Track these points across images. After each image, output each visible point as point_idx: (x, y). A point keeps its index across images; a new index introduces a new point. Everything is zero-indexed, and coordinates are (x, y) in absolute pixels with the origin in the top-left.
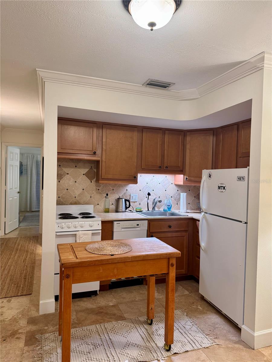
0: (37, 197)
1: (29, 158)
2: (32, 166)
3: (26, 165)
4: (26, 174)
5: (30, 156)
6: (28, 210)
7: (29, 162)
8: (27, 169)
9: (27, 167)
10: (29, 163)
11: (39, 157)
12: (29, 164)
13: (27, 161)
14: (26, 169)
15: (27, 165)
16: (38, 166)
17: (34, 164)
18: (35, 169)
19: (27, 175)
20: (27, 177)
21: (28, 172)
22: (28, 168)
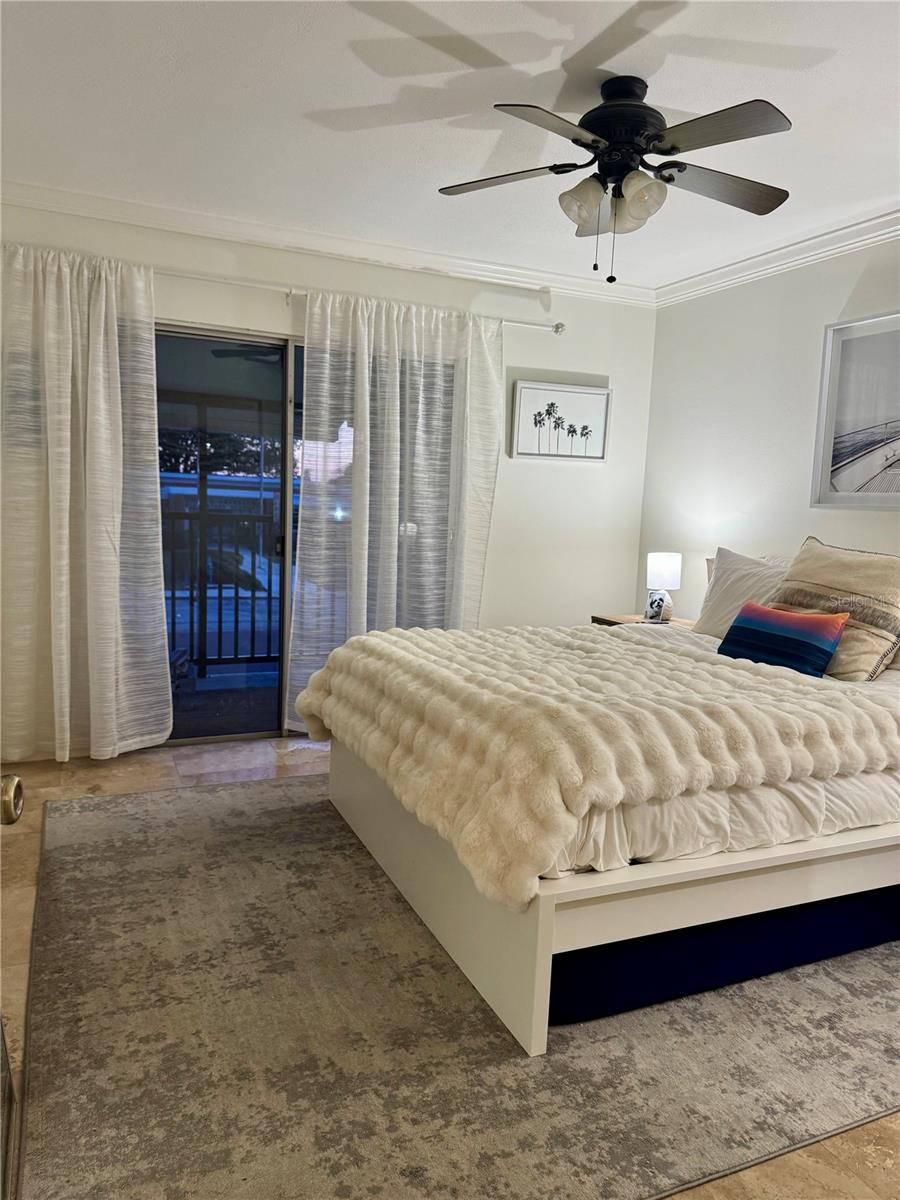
0: (127, 637)
1: (51, 287)
2: (86, 369)
3: (28, 350)
4: (29, 437)
5: (66, 270)
6: (64, 755)
7: (60, 326)
8: (37, 395)
9: (38, 374)
10: (51, 336)
11: (140, 284)
12: (59, 345)
13: (37, 315)
14: (26, 385)
15: (37, 356)
16: (135, 370)
17: (99, 370)
18: (109, 399)
19: (40, 444)
20: (43, 461)
21: (51, 419)
22: (50, 384)
